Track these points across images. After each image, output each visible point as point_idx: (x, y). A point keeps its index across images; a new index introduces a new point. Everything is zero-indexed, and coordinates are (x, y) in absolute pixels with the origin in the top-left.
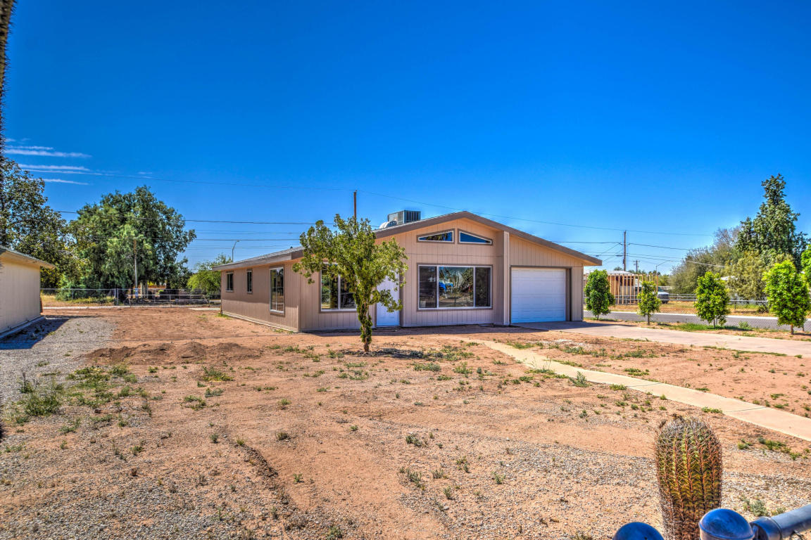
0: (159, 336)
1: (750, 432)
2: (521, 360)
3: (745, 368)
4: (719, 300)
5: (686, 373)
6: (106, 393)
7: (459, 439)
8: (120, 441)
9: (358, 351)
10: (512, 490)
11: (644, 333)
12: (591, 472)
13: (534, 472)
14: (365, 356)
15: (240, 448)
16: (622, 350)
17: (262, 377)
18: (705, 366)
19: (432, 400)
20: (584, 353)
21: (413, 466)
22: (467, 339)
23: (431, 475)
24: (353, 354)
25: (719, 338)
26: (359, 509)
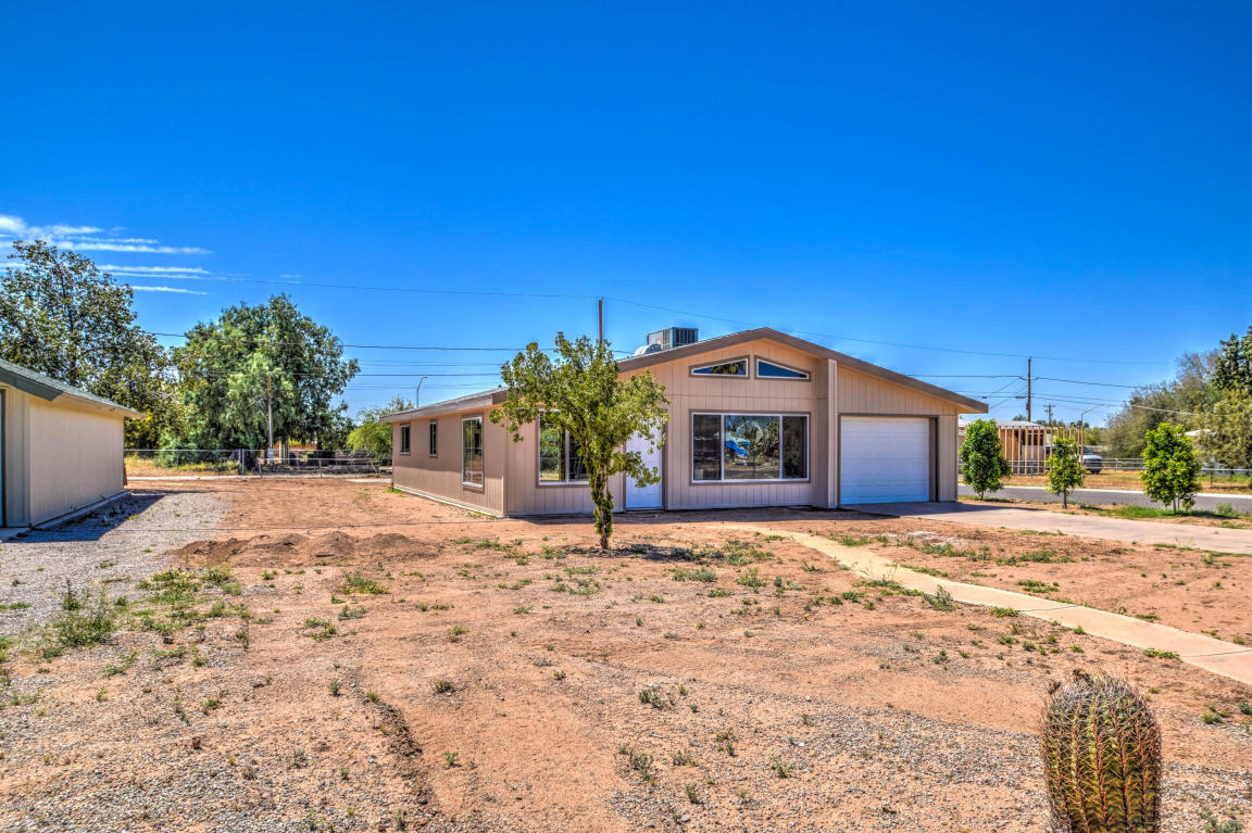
0: (293, 521)
1: (1226, 692)
2: (849, 566)
3: (1223, 581)
4: (1182, 469)
5: (1122, 589)
6: (188, 611)
7: (727, 696)
8: (189, 690)
9: (592, 548)
10: (803, 787)
11: (1057, 521)
12: (943, 760)
13: (845, 756)
14: (600, 555)
15: (371, 705)
16: (1016, 549)
17: (434, 589)
18: (1155, 578)
19: (694, 629)
20: (952, 555)
21: (644, 742)
22: (765, 529)
23: (670, 760)
24: (582, 552)
25: (1180, 531)
26: (540, 816)
